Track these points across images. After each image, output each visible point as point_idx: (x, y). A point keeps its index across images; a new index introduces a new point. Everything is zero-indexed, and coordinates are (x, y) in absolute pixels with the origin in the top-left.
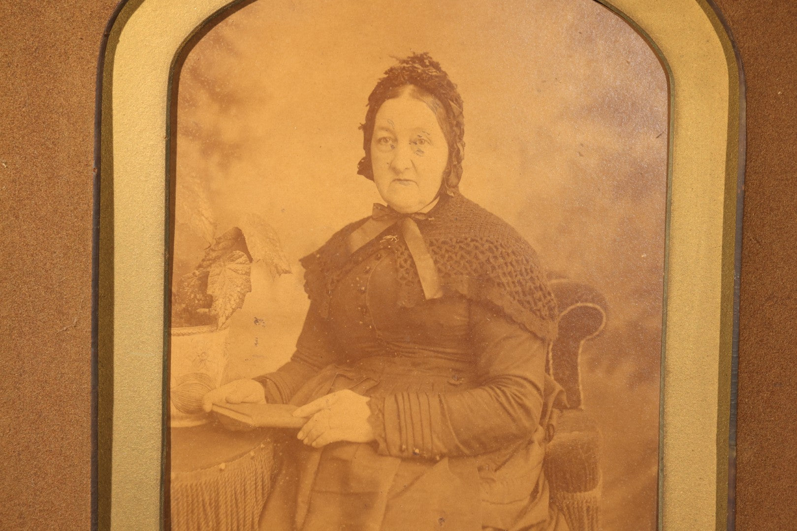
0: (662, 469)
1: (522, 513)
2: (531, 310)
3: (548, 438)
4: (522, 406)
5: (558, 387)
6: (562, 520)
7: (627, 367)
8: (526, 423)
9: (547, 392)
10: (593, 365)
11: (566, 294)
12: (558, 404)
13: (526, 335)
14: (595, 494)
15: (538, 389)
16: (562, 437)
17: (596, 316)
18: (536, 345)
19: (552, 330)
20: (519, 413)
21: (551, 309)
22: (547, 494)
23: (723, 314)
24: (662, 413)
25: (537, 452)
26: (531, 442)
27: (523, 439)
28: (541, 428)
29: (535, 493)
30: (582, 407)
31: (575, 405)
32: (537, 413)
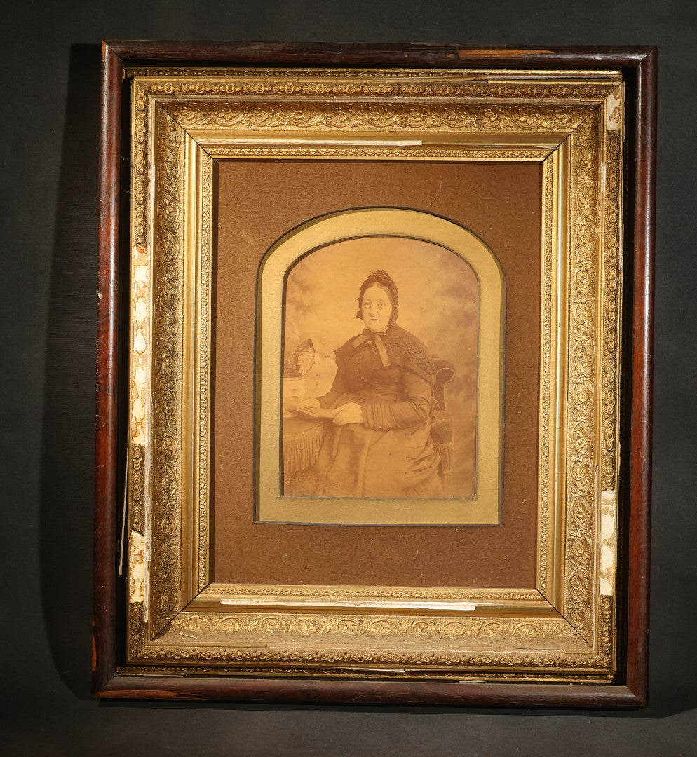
0: (477, 433)
1: (422, 452)
2: (425, 371)
3: (432, 422)
4: (422, 409)
5: (436, 401)
6: (438, 455)
7: (463, 394)
8: (424, 417)
9: (432, 403)
10: (450, 392)
11: (439, 364)
12: (436, 408)
13: (423, 381)
14: (451, 444)
15: (428, 402)
16: (438, 421)
17: (450, 373)
18: (427, 385)
19: (433, 378)
20: (421, 412)
21: (433, 370)
22: (432, 445)
23: (500, 372)
24: (477, 412)
25: (428, 428)
26: (425, 423)
27: (422, 422)
28: (429, 418)
29: (427, 443)
30: (446, 409)
31: (443, 408)
32: (428, 412)
